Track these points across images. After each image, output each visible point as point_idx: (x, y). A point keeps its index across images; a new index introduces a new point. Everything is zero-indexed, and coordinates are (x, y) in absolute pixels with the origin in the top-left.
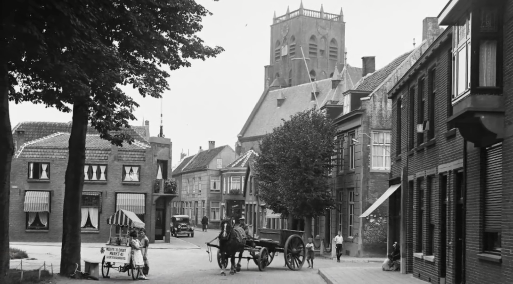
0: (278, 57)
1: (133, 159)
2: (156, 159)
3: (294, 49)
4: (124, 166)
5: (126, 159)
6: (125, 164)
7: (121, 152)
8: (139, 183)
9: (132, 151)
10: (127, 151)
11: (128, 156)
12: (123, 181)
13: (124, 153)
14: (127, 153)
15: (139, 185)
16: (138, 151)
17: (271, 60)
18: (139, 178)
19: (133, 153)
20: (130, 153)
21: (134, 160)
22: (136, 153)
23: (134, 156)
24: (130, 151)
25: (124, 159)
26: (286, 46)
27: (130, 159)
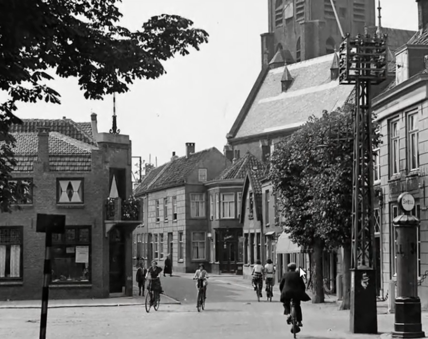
0: (281, 21)
1: (72, 168)
2: (107, 167)
3: (302, 8)
4: (58, 179)
5: (62, 168)
6: (59, 176)
7: (53, 159)
8: (82, 205)
9: (71, 156)
10: (61, 157)
11: (65, 164)
12: (57, 203)
13: (58, 159)
14: (62, 159)
15: (83, 208)
16: (81, 156)
17: (271, 26)
18: (83, 198)
19: (72, 159)
20: (67, 159)
21: (74, 170)
22: (77, 159)
23: (73, 164)
24: (67, 156)
25: (58, 168)
26: (291, 5)
27: (67, 168)
